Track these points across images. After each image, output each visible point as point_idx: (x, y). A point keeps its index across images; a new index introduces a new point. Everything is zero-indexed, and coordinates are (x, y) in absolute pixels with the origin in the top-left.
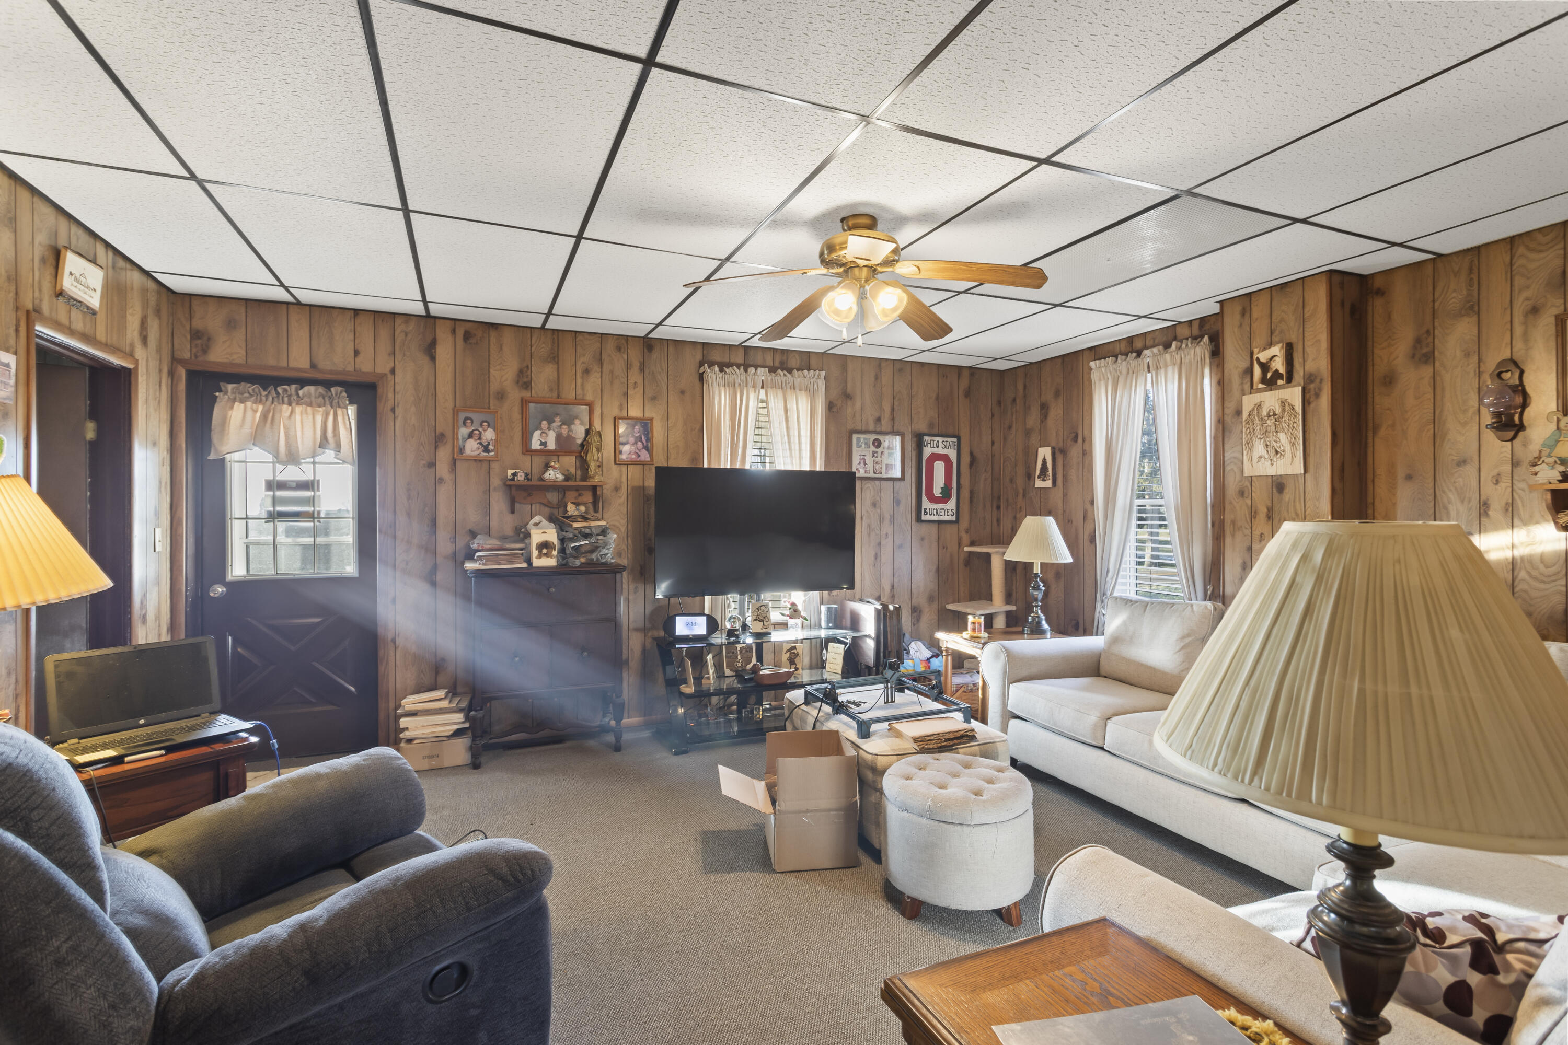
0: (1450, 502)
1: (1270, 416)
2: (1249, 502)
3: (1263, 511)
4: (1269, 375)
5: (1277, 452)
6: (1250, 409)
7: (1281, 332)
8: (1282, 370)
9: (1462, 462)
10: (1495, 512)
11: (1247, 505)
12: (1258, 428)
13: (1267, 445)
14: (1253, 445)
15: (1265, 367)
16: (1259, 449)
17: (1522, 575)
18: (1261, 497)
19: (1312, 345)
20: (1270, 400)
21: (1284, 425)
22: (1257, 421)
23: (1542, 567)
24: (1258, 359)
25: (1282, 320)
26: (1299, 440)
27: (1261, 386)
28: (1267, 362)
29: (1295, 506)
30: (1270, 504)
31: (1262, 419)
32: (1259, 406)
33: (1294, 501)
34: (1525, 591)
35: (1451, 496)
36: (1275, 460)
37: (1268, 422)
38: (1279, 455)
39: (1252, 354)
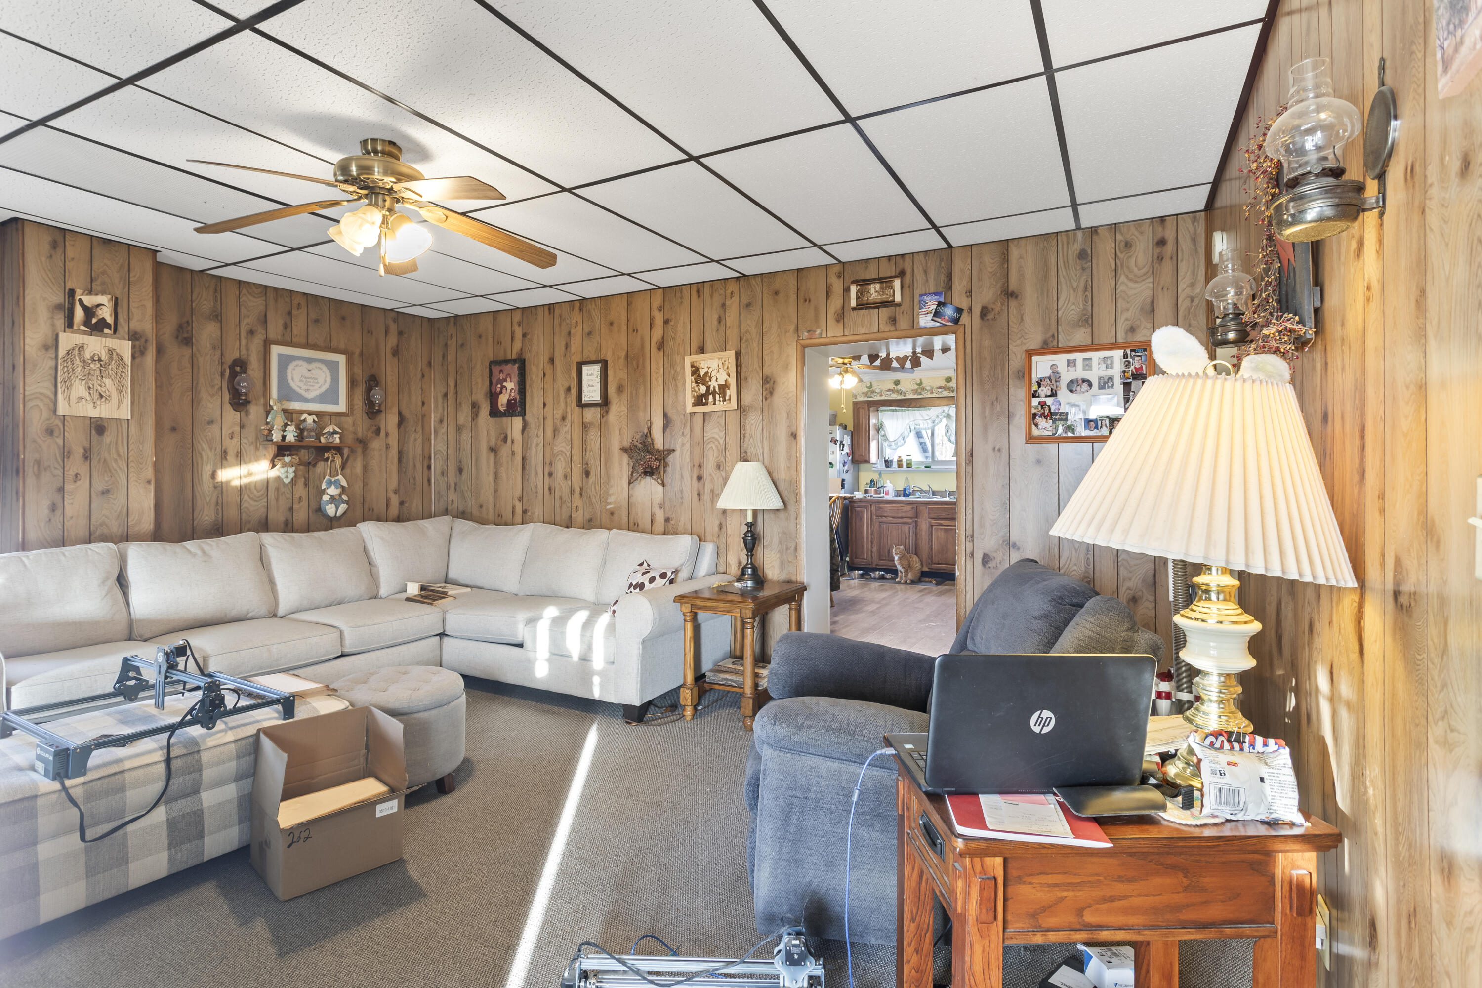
0: (203, 450)
1: (95, 360)
2: (60, 442)
3: (78, 451)
4: (94, 321)
5: (101, 396)
6: (70, 347)
7: (103, 283)
8: (110, 320)
9: (211, 422)
10: (231, 457)
11: (58, 446)
12: (79, 369)
13: (89, 388)
14: (71, 385)
15: (89, 312)
16: (79, 389)
17: (246, 497)
18: (76, 439)
19: (138, 307)
20: (96, 345)
21: (110, 372)
22: (77, 361)
23: (255, 492)
24: (80, 301)
25: (104, 273)
26: (127, 388)
27: (82, 328)
28: (92, 308)
29: (117, 448)
30: (88, 445)
31: (84, 361)
32: (81, 348)
33: (116, 443)
34: (247, 508)
35: (204, 445)
36: (99, 402)
37: (92, 365)
38: (103, 399)
39: (72, 293)
